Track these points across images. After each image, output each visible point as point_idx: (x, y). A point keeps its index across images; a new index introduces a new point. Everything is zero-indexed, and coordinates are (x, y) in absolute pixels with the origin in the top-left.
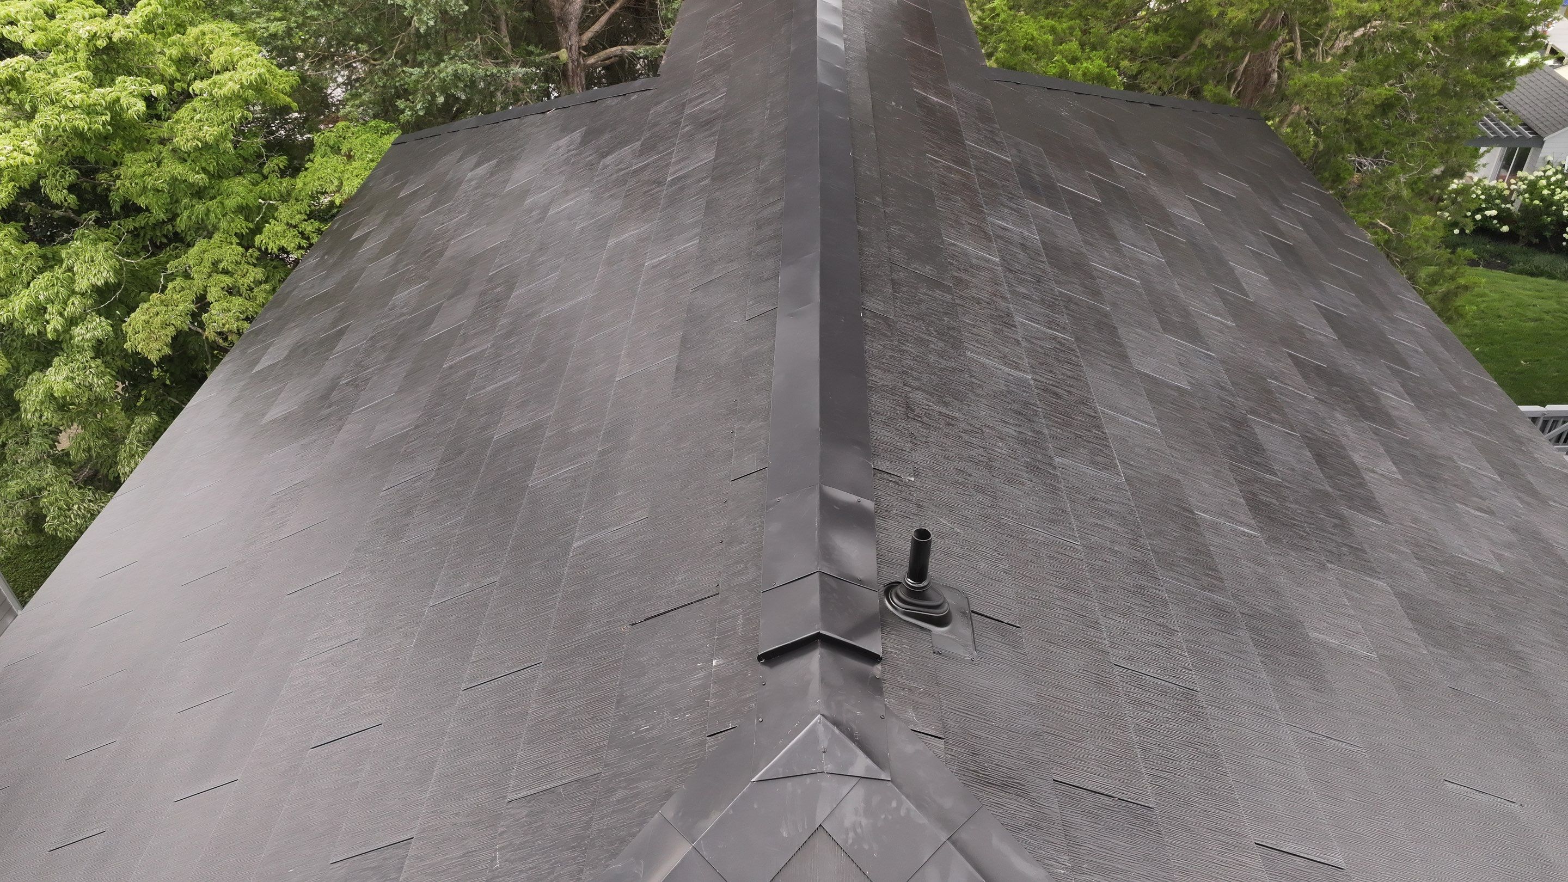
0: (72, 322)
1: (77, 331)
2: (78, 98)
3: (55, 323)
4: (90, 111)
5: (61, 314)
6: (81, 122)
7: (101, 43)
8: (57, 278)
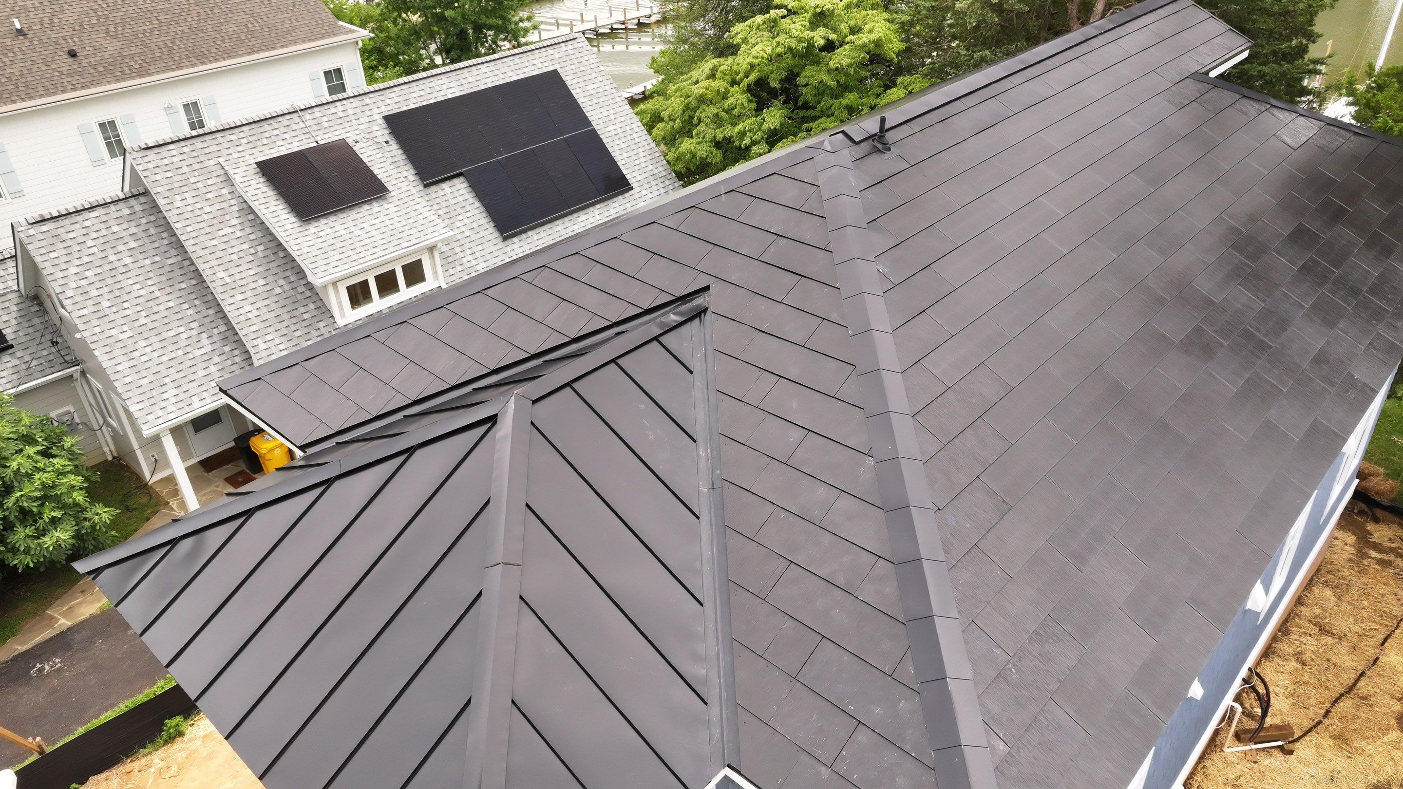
0: (754, 143)
1: (754, 148)
2: (796, 34)
3: (747, 141)
4: (800, 40)
5: (751, 139)
6: (793, 45)
7: (819, 10)
8: (757, 121)
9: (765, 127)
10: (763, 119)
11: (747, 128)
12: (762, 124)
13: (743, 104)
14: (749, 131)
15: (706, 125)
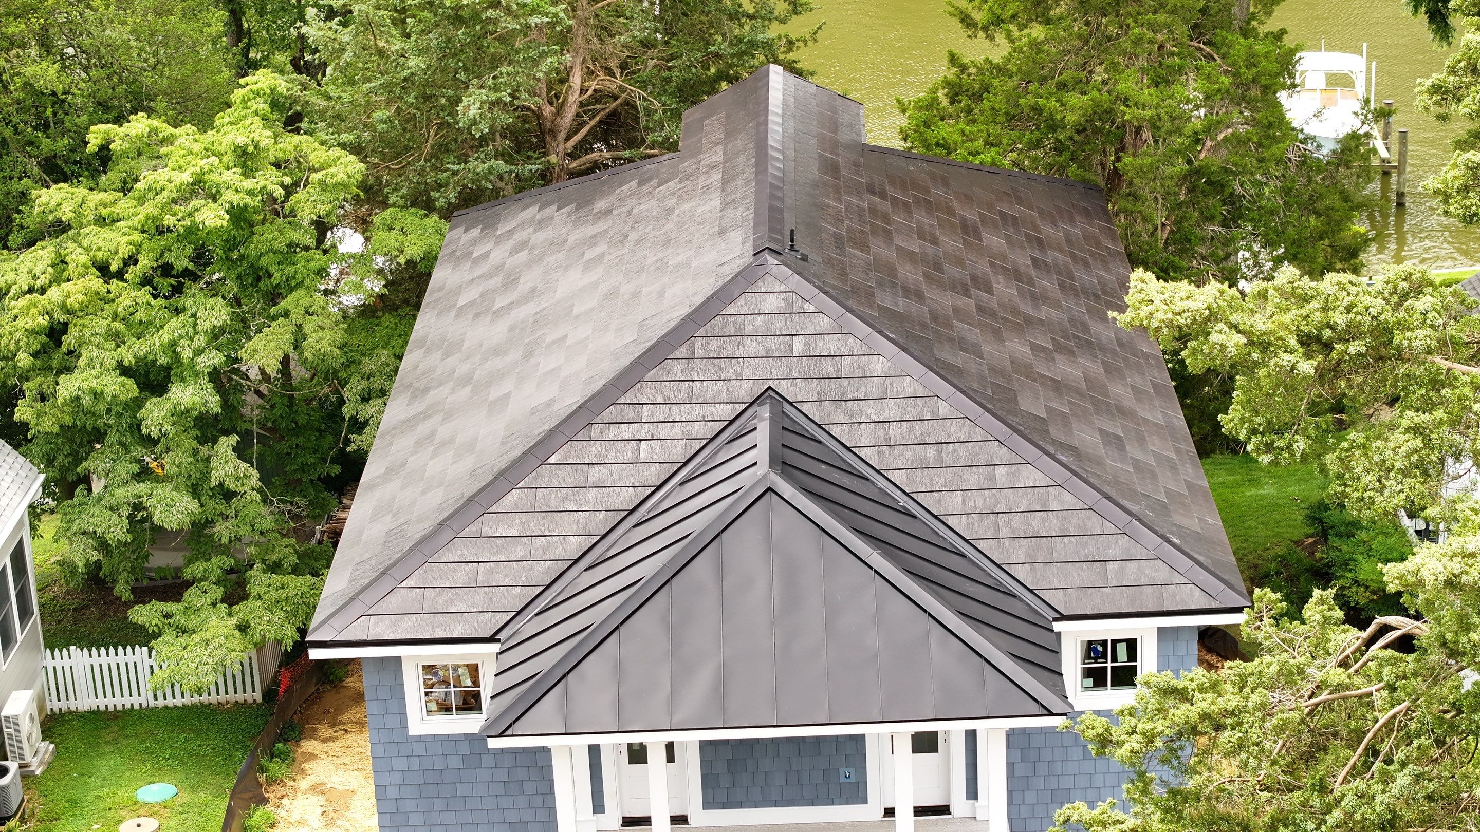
3: (187, 353)
5: (190, 347)
8: (186, 321)
9: (205, 325)
10: (194, 315)
11: (176, 335)
12: (195, 325)
13: (149, 304)
14: (181, 337)
15: (97, 346)
